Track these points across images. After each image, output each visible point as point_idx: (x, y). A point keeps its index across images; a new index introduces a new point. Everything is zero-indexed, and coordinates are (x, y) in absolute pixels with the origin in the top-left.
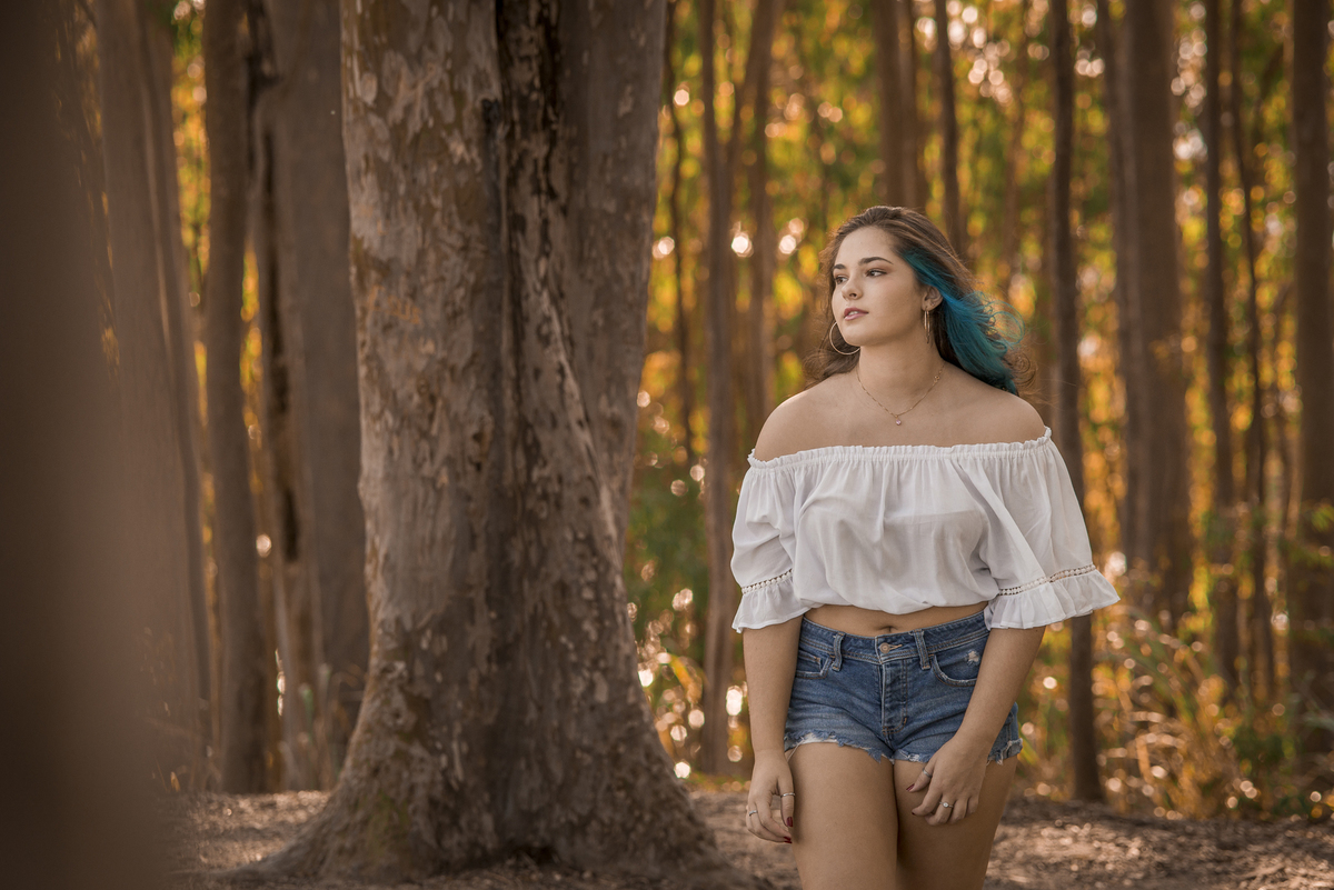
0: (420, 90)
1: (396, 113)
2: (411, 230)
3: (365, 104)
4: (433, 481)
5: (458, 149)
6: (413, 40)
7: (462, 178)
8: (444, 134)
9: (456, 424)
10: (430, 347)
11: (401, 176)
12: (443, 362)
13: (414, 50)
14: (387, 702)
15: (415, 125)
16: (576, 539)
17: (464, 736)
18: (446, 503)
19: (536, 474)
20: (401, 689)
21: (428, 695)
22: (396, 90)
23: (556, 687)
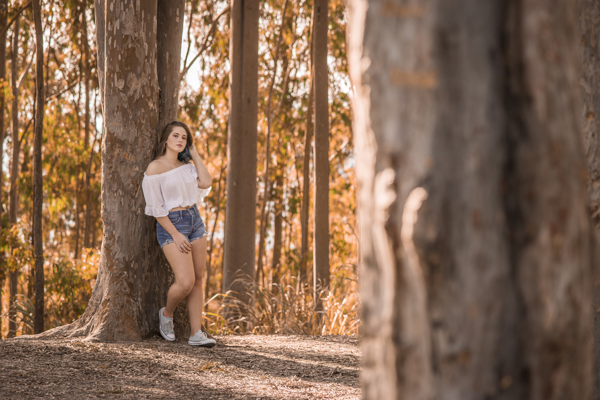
0: (140, 86)
1: (131, 93)
2: (133, 131)
3: (119, 89)
4: (136, 212)
5: (151, 105)
6: (139, 69)
7: (152, 114)
8: (147, 100)
10: (137, 169)
11: (131, 113)
13: (139, 73)
14: (122, 284)
15: (137, 97)
17: (141, 296)
18: (139, 220)
20: (126, 280)
21: (132, 283)
22: (131, 85)
23: (164, 280)
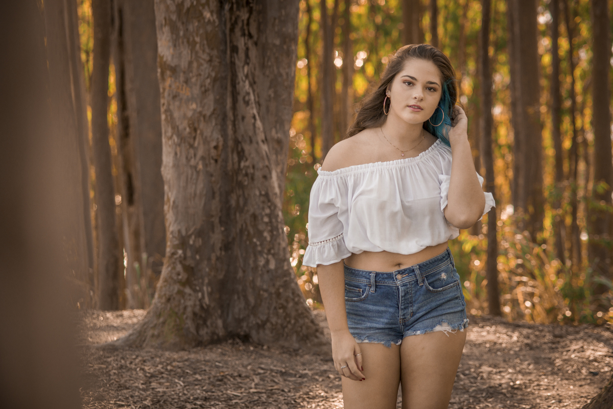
2: (186, 52)
4: (195, 167)
5: (207, 15)
7: (209, 28)
8: (201, 8)
9: (206, 141)
10: (194, 106)
11: (181, 27)
12: (200, 113)
14: (174, 268)
15: (187, 4)
16: (261, 194)
17: (209, 284)
18: (201, 177)
19: (242, 164)
20: (181, 262)
21: (193, 265)
23: (251, 262)
